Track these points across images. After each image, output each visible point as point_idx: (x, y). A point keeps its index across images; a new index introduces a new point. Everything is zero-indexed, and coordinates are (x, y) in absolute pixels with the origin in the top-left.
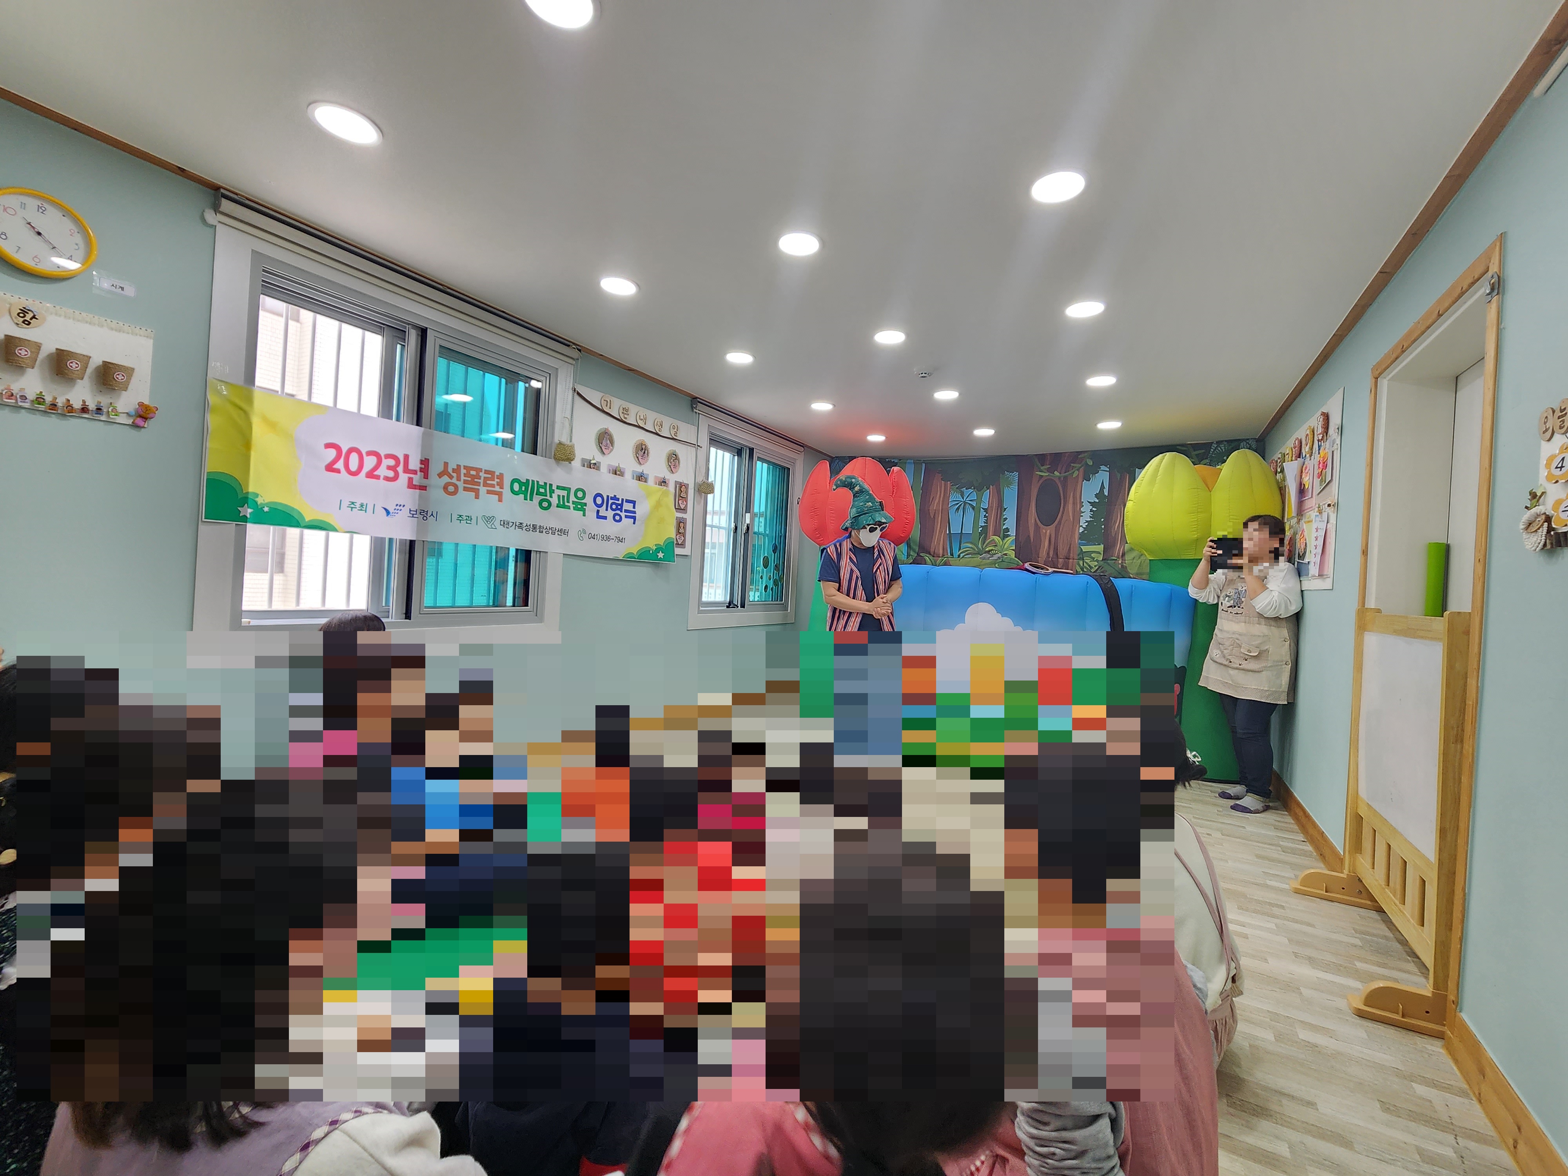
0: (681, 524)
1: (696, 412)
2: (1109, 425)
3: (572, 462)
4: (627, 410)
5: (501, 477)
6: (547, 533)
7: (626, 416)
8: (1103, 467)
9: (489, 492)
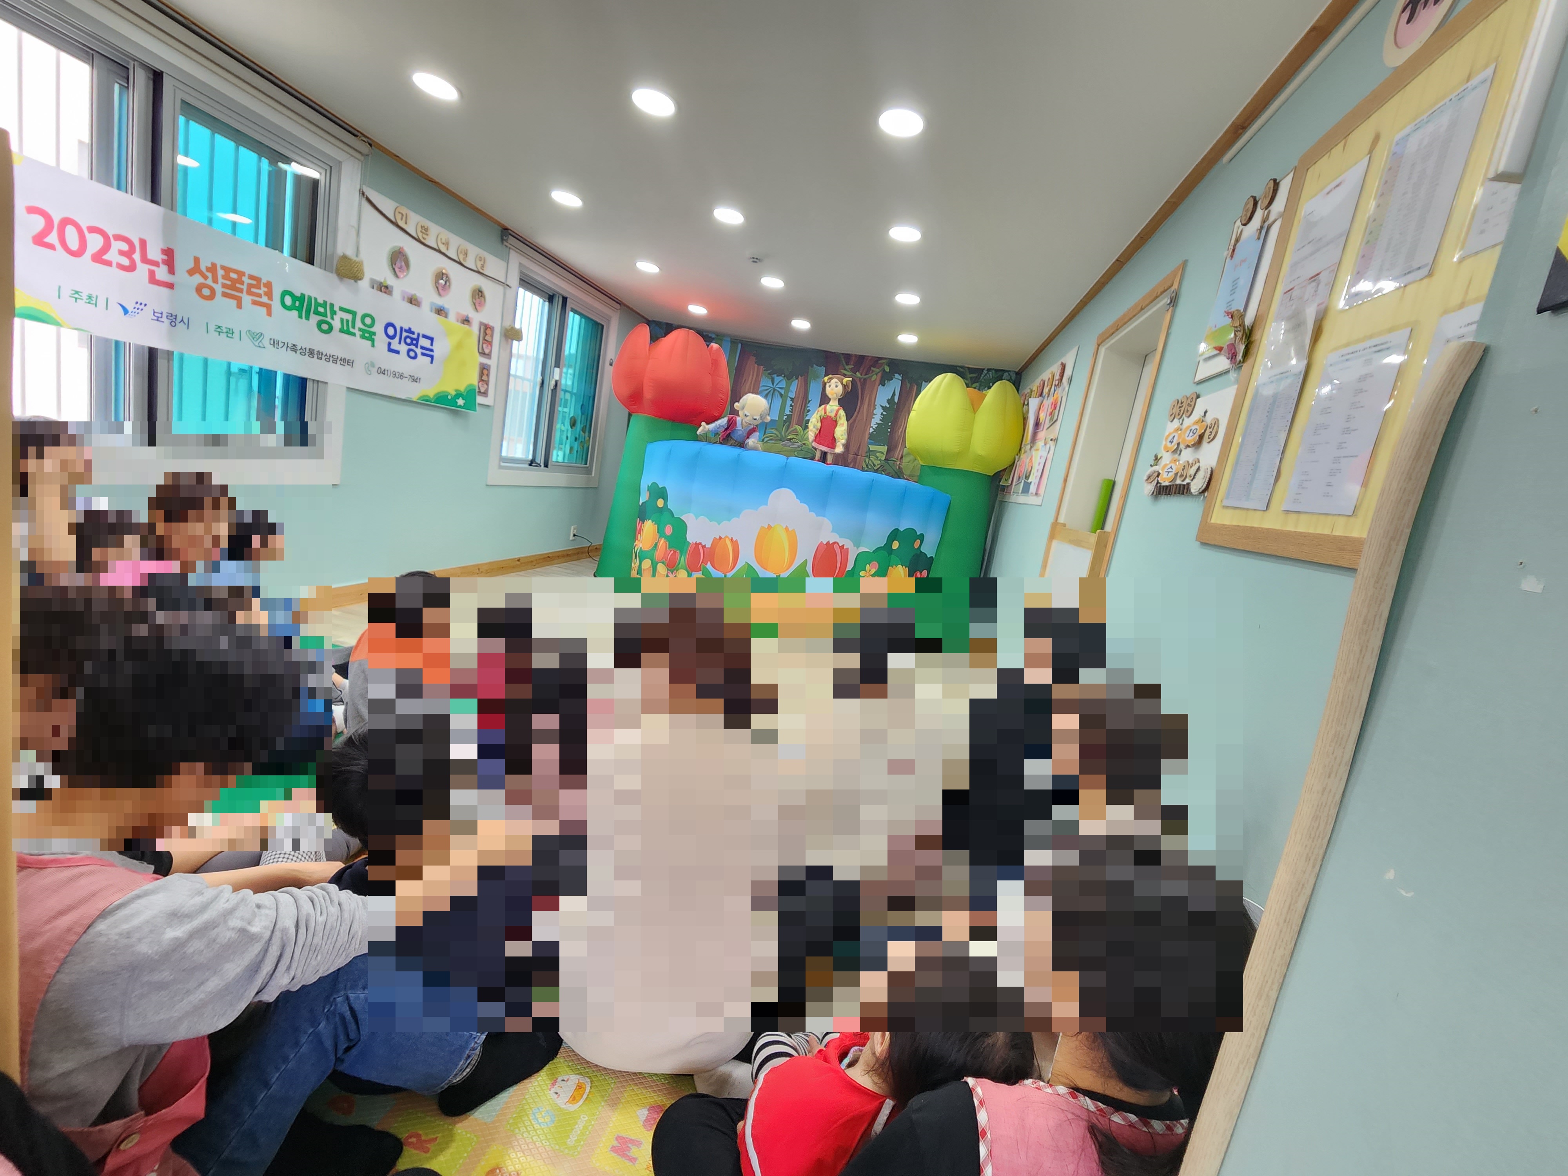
0: (484, 370)
1: (506, 246)
2: (908, 339)
3: (359, 282)
4: (426, 229)
5: (269, 285)
6: (328, 360)
7: (425, 236)
8: (897, 375)
9: (254, 303)
